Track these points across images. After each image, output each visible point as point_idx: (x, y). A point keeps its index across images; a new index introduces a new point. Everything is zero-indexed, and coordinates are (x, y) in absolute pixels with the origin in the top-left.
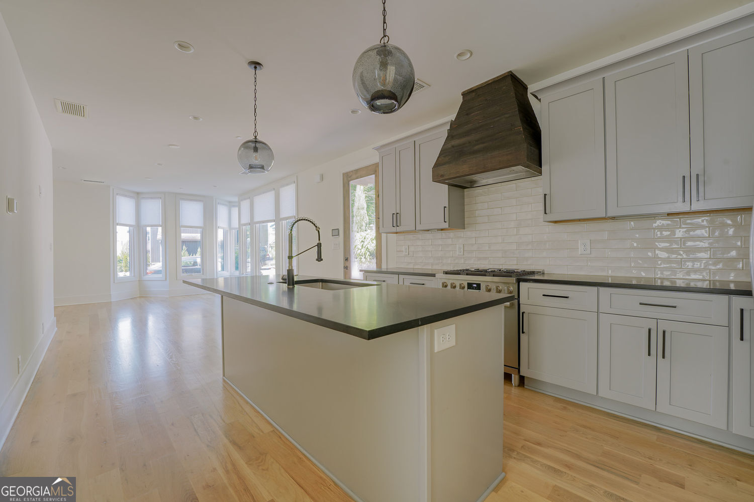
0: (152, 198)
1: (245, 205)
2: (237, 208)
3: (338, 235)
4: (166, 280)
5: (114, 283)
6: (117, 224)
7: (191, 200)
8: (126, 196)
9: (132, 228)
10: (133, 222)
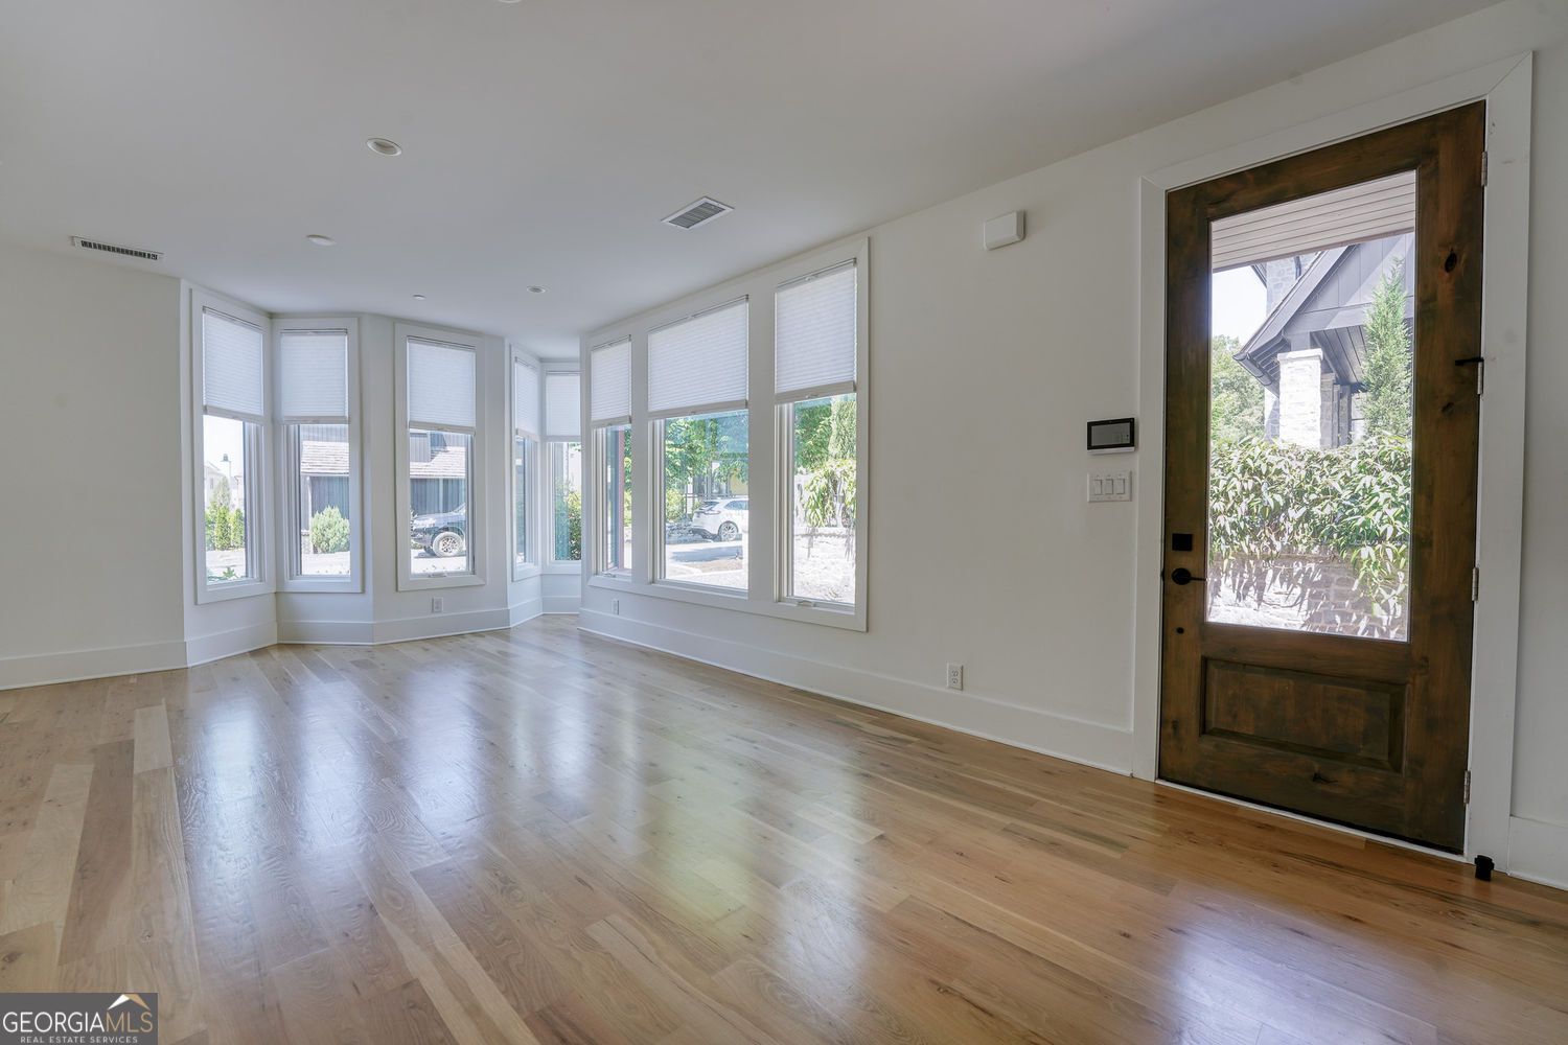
0: (317, 332)
1: (613, 364)
2: (577, 379)
3: (1132, 443)
4: (363, 591)
5: (196, 604)
6: (206, 410)
7: (439, 343)
8: (233, 319)
9: (253, 425)
10: (257, 408)
